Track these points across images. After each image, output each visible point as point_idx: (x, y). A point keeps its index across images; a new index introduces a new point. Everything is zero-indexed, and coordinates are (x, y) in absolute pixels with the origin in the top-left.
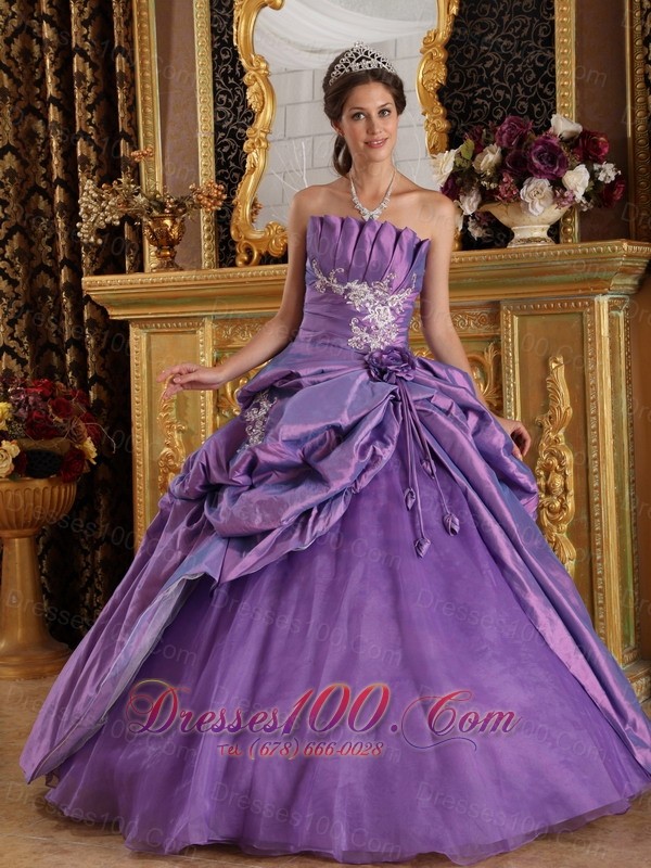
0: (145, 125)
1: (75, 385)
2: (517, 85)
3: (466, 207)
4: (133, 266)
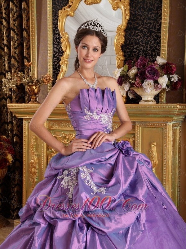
0: (33, 54)
1: (11, 135)
2: (148, 45)
3: (125, 88)
4: (28, 99)
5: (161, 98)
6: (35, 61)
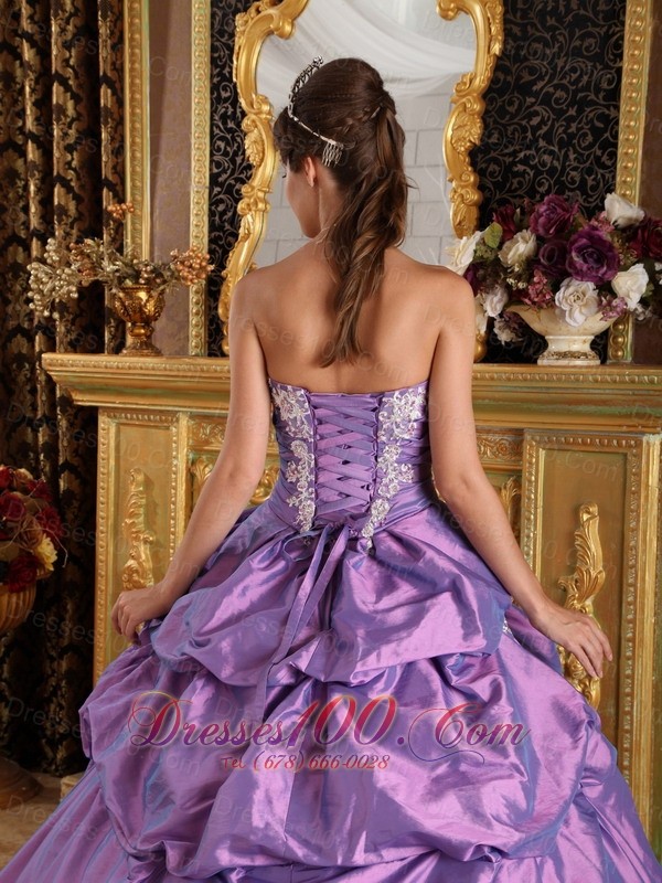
0: (133, 172)
1: (47, 468)
2: (568, 150)
3: (488, 307)
4: (113, 337)
5: (616, 343)
6: (142, 196)
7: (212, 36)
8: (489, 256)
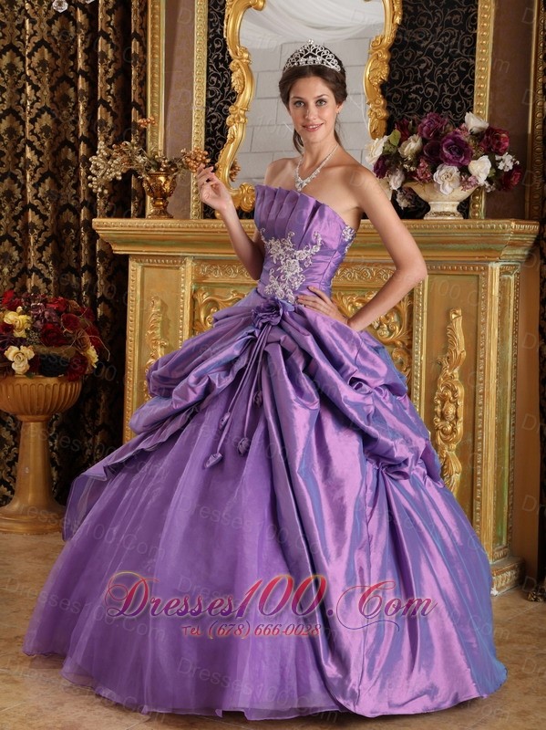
0: (153, 97)
1: (88, 301)
2: (444, 84)
3: (392, 183)
4: (137, 209)
5: (474, 208)
6: (159, 113)
7: (209, 7)
8: (393, 150)
